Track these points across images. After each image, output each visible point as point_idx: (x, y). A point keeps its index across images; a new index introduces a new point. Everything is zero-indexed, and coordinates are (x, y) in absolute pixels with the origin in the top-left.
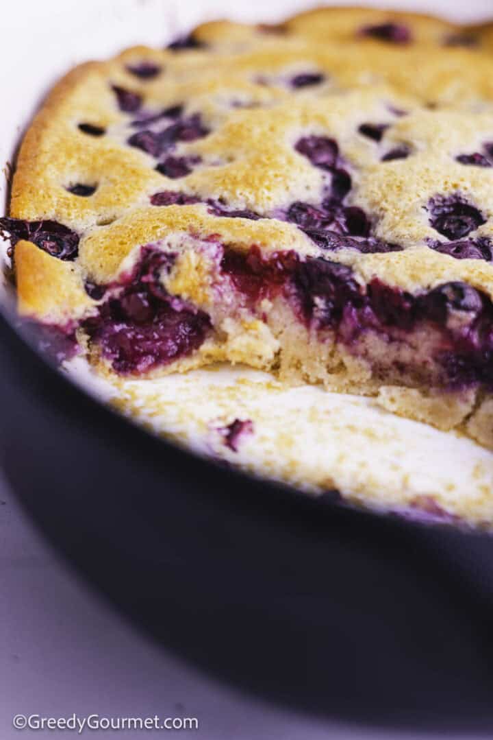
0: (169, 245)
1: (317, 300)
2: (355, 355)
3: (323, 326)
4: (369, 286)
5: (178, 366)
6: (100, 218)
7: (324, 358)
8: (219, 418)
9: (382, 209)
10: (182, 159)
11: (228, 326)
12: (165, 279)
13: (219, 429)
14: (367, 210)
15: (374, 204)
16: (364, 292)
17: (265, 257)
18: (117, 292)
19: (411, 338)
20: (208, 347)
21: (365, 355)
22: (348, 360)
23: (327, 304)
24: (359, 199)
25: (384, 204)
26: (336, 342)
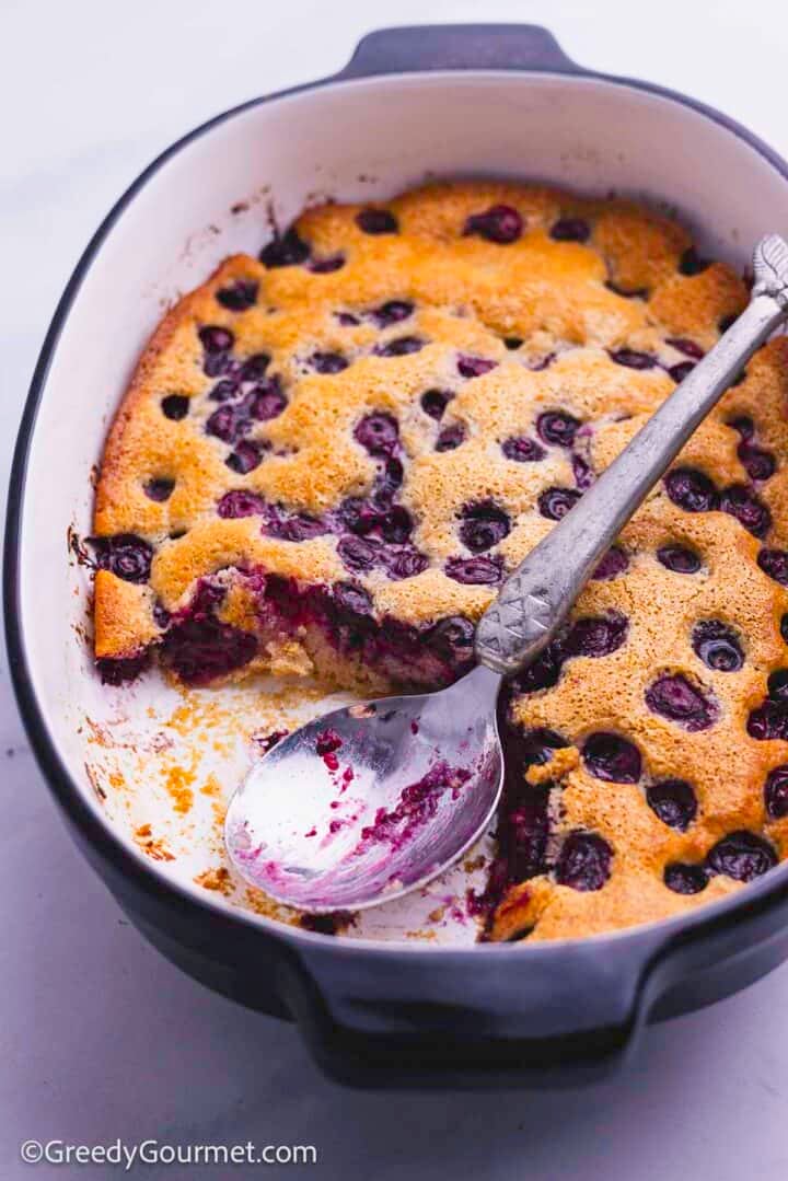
0: (220, 581)
1: (342, 630)
2: (375, 671)
3: (348, 650)
4: (383, 620)
5: (233, 676)
6: (172, 530)
7: (353, 672)
8: (263, 730)
9: (422, 513)
10: (254, 442)
11: (271, 648)
12: (217, 612)
13: (260, 740)
14: (412, 511)
15: (417, 506)
16: (380, 625)
17: (300, 590)
18: (178, 621)
19: (420, 662)
20: (256, 663)
21: (385, 673)
22: (372, 676)
23: (349, 633)
24: (405, 498)
25: (423, 509)
26: (361, 662)
